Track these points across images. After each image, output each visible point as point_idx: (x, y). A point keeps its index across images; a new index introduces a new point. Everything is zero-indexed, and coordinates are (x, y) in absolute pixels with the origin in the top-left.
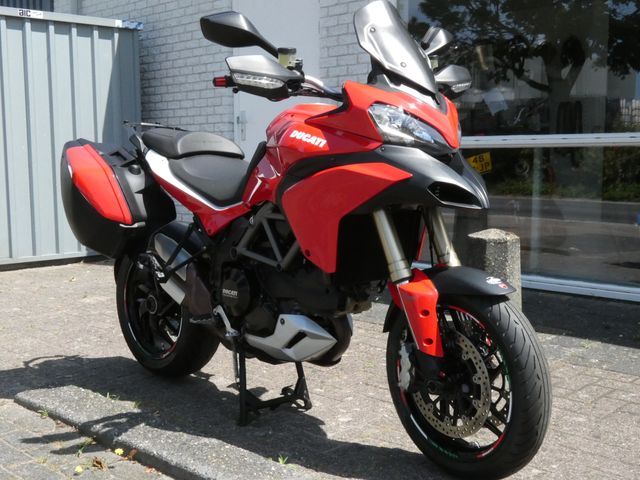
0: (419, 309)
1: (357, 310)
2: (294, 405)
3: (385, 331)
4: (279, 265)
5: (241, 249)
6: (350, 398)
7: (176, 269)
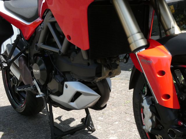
0: (156, 71)
1: (111, 75)
2: (86, 129)
3: (130, 88)
4: (60, 51)
5: (40, 45)
6: (117, 123)
7: (14, 59)
